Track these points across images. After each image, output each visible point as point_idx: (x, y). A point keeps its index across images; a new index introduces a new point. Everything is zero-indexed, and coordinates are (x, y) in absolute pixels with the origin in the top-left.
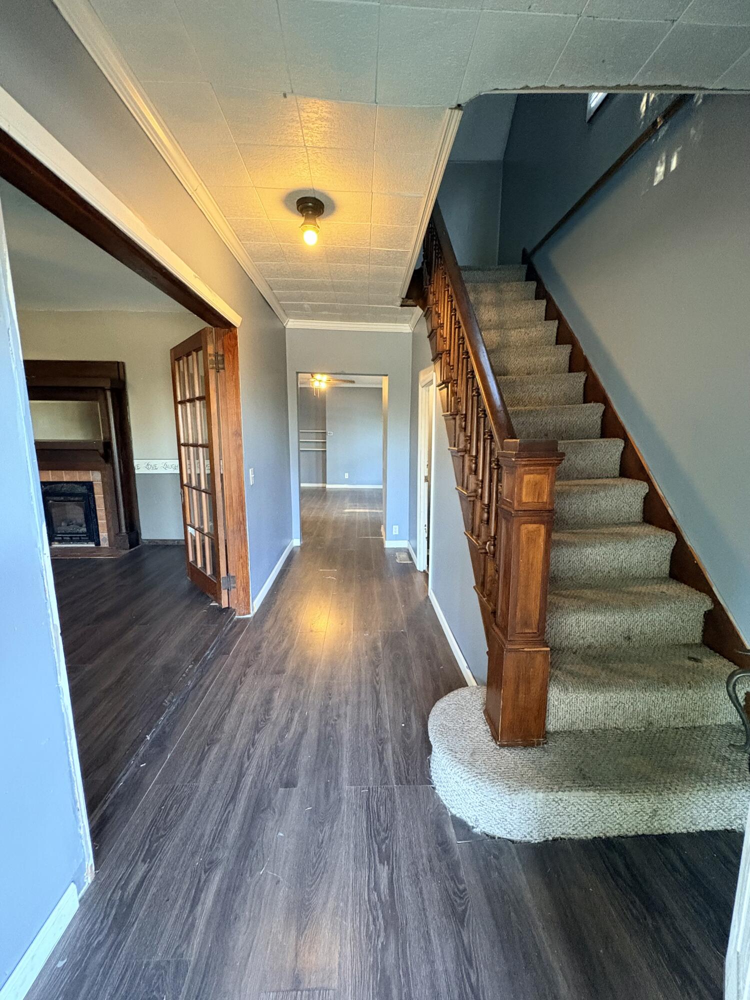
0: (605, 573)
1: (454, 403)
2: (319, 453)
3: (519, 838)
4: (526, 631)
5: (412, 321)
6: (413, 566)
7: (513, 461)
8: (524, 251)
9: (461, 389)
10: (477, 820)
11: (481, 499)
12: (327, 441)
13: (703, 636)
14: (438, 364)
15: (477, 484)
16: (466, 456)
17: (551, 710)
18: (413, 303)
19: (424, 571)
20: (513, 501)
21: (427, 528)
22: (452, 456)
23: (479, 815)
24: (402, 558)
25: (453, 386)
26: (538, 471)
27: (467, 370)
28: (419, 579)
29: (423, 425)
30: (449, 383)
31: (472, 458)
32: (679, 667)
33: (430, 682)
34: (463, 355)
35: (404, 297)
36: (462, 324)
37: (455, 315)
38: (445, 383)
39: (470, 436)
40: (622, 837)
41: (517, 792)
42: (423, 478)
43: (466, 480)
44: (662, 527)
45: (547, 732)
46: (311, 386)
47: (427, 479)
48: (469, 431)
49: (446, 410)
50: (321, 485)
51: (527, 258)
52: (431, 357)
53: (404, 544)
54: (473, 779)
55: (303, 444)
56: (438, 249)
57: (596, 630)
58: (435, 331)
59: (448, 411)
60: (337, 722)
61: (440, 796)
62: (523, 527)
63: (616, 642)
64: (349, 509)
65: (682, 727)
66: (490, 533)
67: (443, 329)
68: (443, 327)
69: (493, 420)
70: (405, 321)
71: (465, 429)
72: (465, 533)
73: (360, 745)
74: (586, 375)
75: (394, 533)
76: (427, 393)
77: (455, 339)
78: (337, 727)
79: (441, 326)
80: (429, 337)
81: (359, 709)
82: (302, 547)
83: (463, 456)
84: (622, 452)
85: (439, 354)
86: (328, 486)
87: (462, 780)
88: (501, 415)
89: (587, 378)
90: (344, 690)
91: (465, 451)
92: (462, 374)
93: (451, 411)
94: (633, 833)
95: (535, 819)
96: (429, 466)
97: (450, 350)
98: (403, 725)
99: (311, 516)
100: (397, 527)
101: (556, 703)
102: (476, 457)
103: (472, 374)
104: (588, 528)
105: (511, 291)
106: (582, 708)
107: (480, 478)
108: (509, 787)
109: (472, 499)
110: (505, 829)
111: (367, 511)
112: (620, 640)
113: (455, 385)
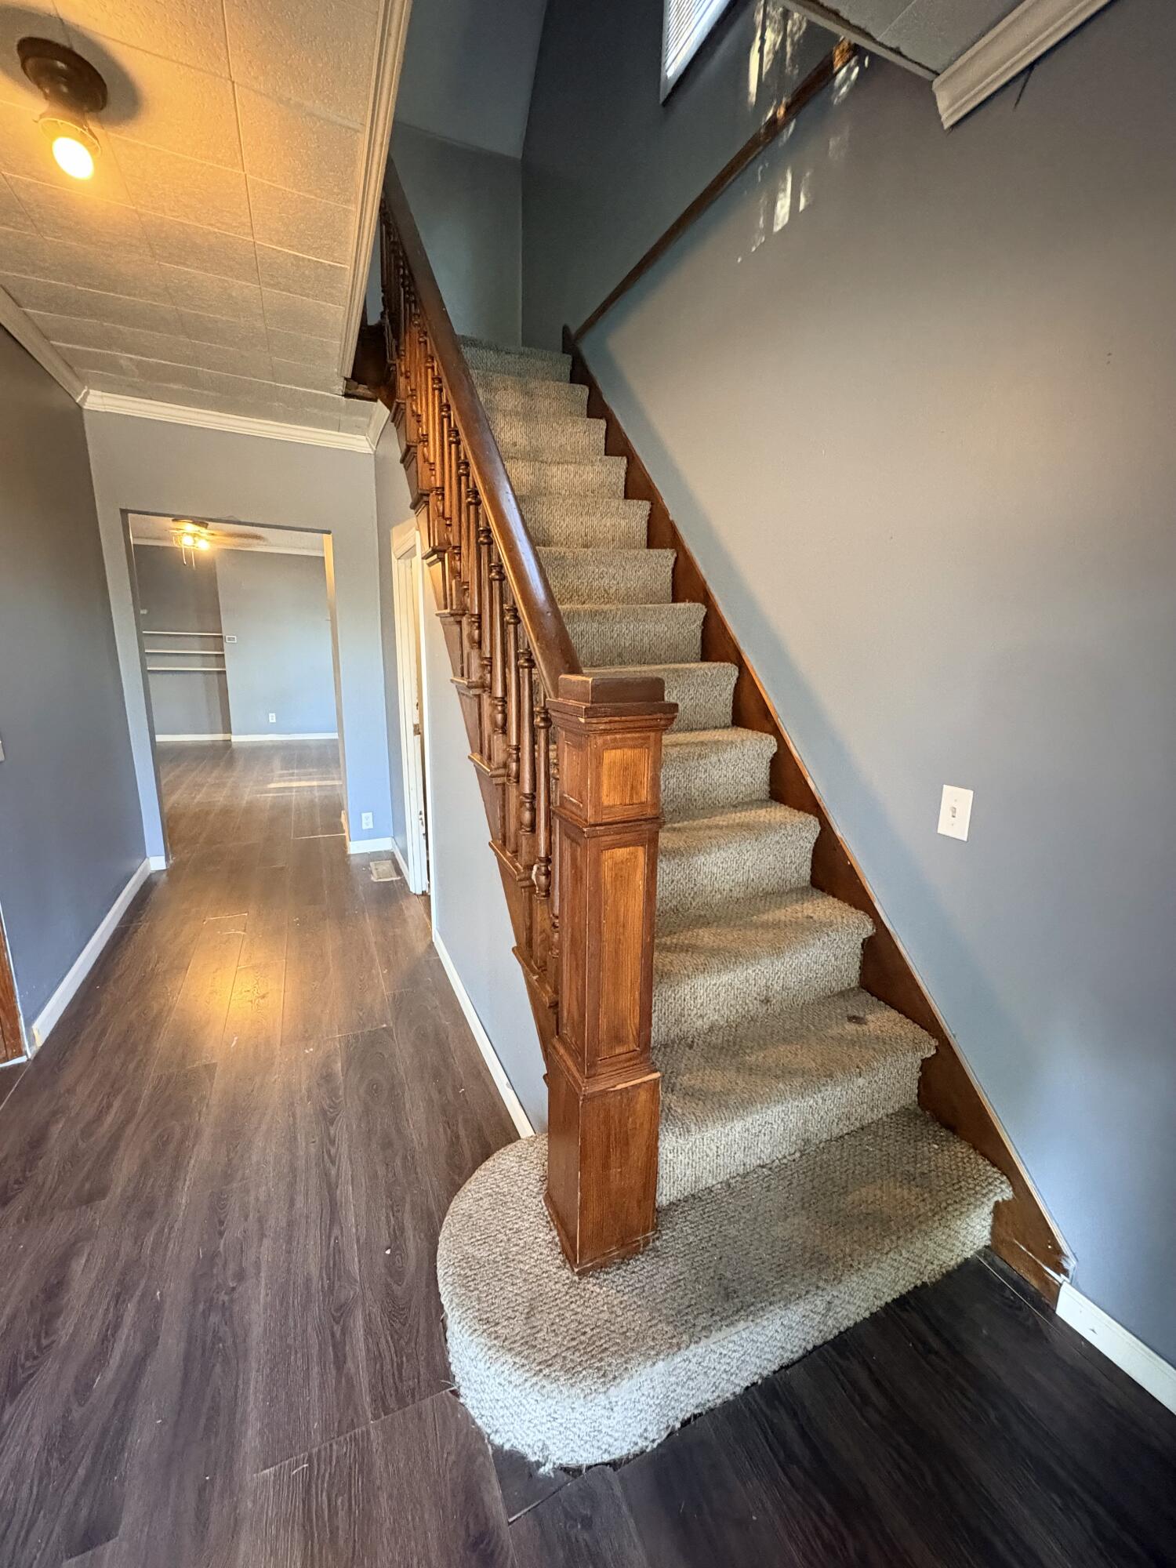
0: (725, 893)
1: (457, 591)
2: (210, 676)
3: (625, 1452)
4: (617, 1052)
5: (371, 432)
6: (404, 883)
7: (580, 723)
8: (565, 329)
9: (468, 564)
10: (545, 1447)
11: (518, 782)
12: (225, 653)
13: (860, 975)
14: (423, 515)
15: (510, 755)
16: (485, 696)
17: (664, 1170)
18: (369, 393)
19: (424, 894)
20: (585, 806)
21: (423, 816)
22: (459, 693)
23: (549, 1438)
24: (381, 873)
25: (452, 558)
26: (630, 743)
27: (478, 526)
28: (414, 909)
29: (405, 632)
30: (445, 552)
31: (496, 702)
32: (841, 1039)
33: (441, 1130)
34: (468, 497)
35: (349, 376)
36: (462, 436)
37: (449, 417)
38: (438, 552)
39: (491, 658)
40: (787, 1367)
41: (618, 1380)
42: (411, 729)
43: (486, 742)
44: (800, 808)
45: (657, 1211)
46: (175, 544)
47: (418, 730)
48: (488, 649)
49: (443, 607)
50: (220, 737)
51: (570, 344)
52: (410, 501)
53: (384, 844)
54: (534, 1379)
55: (154, 659)
56: (409, 286)
57: (721, 999)
58: (412, 449)
59: (446, 608)
60: (236, 1295)
61: (470, 1410)
62: (607, 854)
63: (748, 1011)
64: (279, 781)
65: (848, 1134)
66: (538, 851)
67: (428, 446)
68: (427, 441)
69: (534, 630)
70: (357, 429)
71: (480, 643)
72: (490, 844)
73: (290, 1341)
74: (675, 555)
75: (364, 827)
76: (408, 570)
77: (450, 466)
78: (236, 1308)
79: (424, 439)
80: (403, 461)
81: (289, 1241)
82: (172, 872)
83: (479, 696)
84: (736, 685)
85: (422, 495)
86: (236, 739)
87: (511, 1386)
88: (549, 622)
89: (676, 559)
90: (257, 1199)
91: (483, 686)
92: (469, 536)
93: (451, 609)
94: (801, 1352)
95: (651, 1406)
96: (419, 705)
97: (443, 488)
98: (388, 1252)
99: (196, 801)
100: (370, 814)
101: (670, 1156)
102: (504, 700)
103: (488, 537)
104: (693, 818)
105: (549, 396)
106: (711, 1150)
107: (514, 742)
108: (604, 1375)
109: (500, 780)
110: (598, 1448)
111: (315, 783)
112: (754, 1007)
113: (457, 558)
